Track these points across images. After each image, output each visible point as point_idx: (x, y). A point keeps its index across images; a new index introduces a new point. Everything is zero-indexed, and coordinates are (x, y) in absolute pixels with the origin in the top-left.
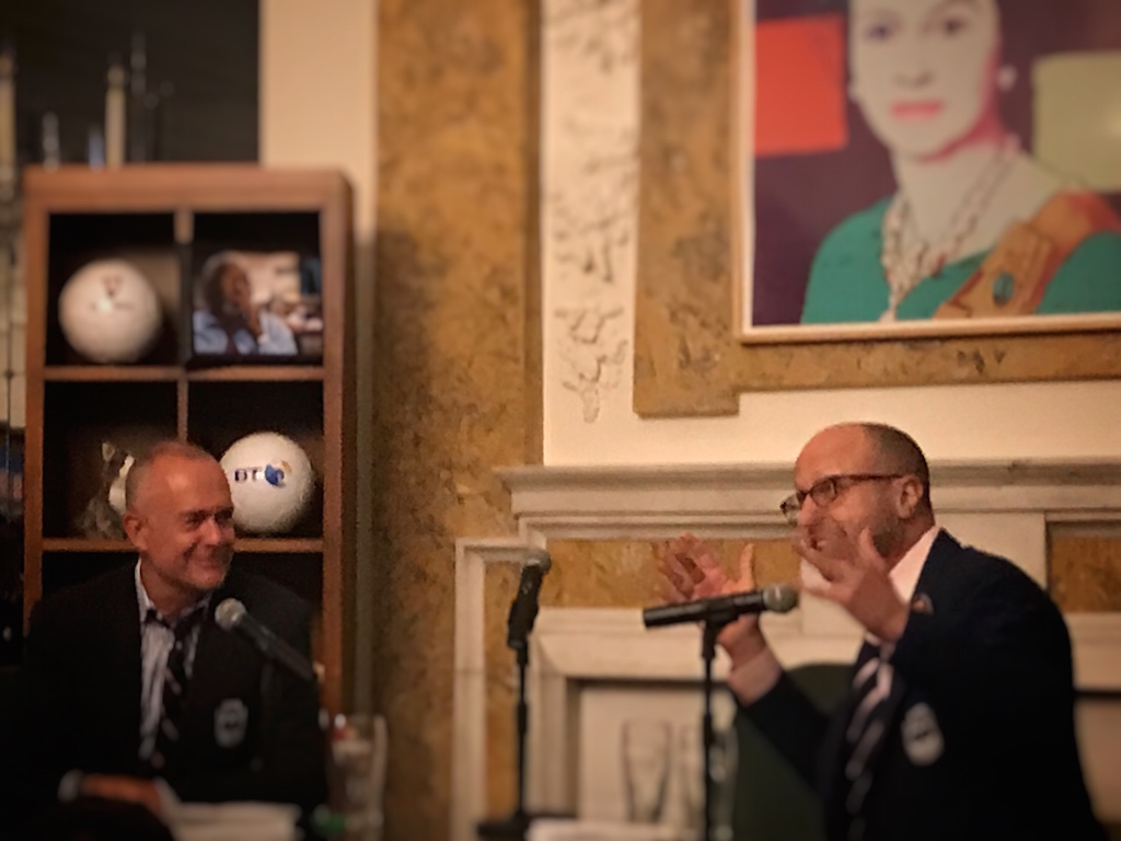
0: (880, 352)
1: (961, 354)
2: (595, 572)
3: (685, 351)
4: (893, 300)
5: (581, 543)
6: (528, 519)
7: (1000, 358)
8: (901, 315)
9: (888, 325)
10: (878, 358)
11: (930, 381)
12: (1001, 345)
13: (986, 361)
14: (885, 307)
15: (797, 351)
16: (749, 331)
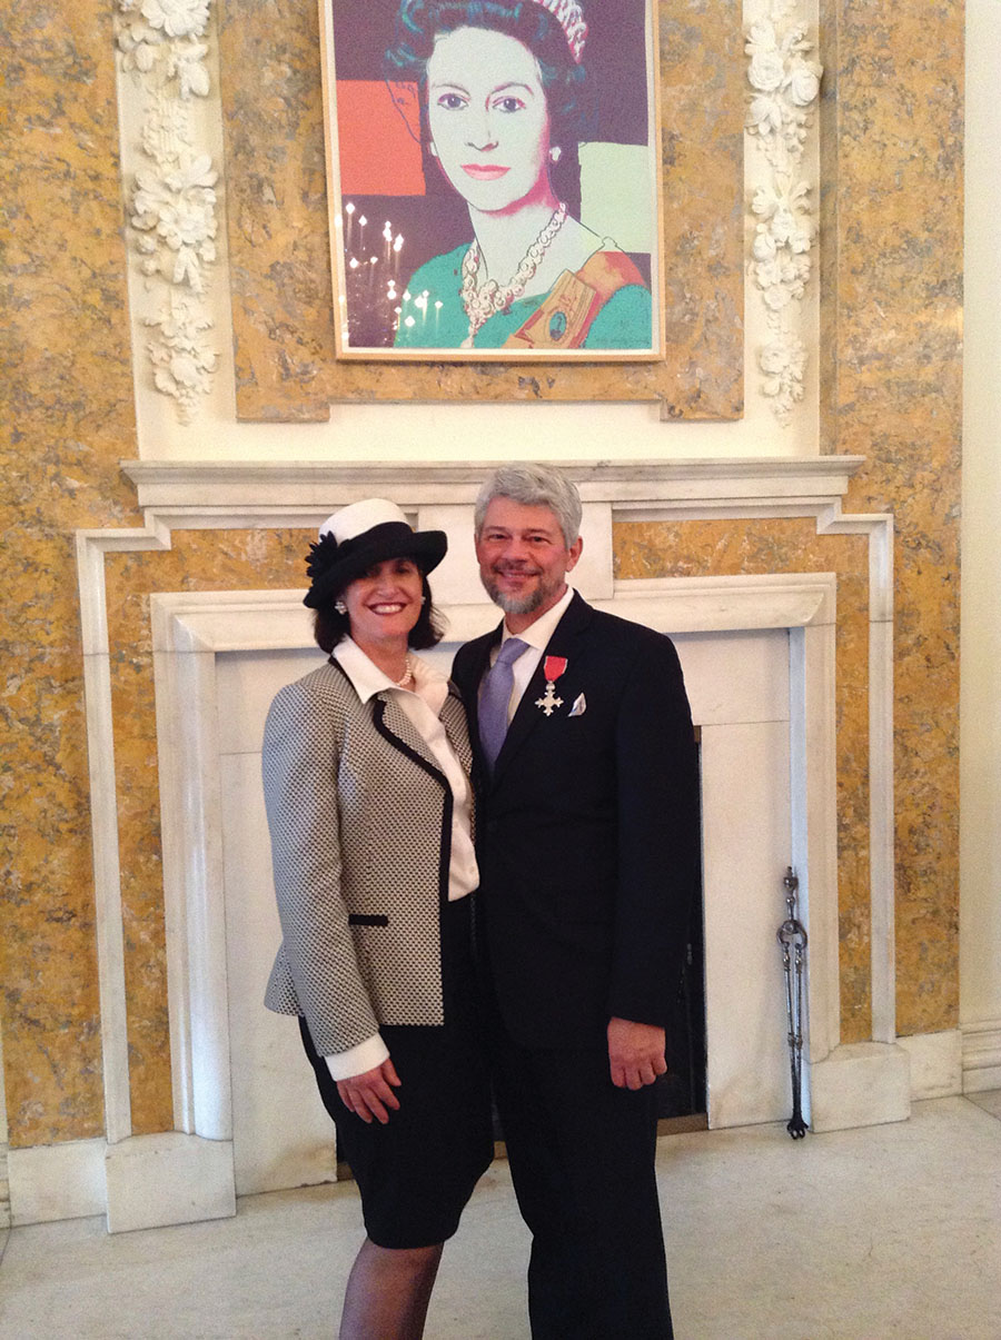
0: (457, 373)
1: (521, 380)
2: (220, 557)
3: (284, 365)
4: (471, 330)
5: (204, 532)
6: (155, 511)
7: (551, 383)
8: (476, 345)
9: (466, 351)
10: (455, 379)
11: (497, 399)
12: (552, 372)
13: (541, 386)
14: (466, 336)
15: (385, 369)
16: (345, 349)
